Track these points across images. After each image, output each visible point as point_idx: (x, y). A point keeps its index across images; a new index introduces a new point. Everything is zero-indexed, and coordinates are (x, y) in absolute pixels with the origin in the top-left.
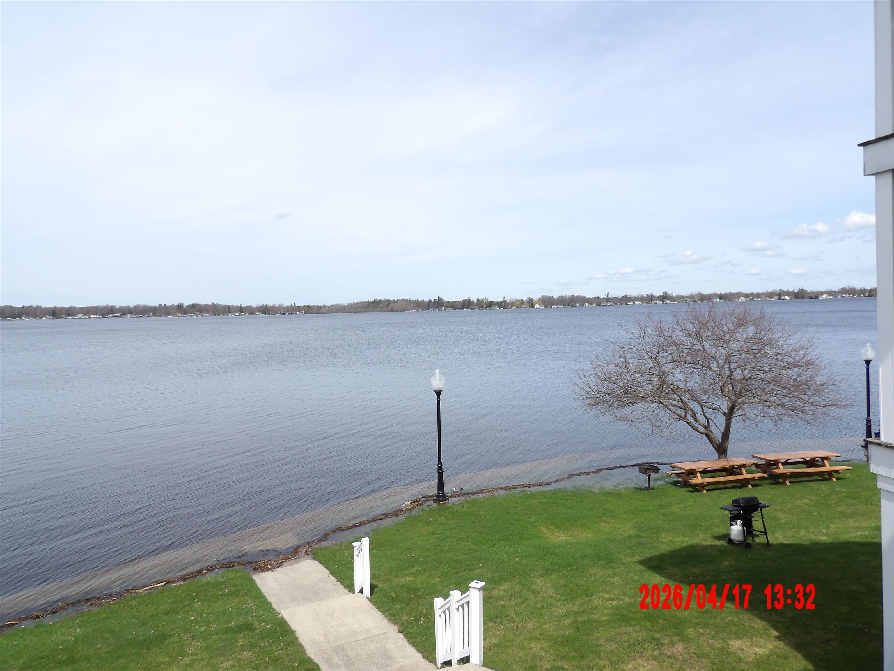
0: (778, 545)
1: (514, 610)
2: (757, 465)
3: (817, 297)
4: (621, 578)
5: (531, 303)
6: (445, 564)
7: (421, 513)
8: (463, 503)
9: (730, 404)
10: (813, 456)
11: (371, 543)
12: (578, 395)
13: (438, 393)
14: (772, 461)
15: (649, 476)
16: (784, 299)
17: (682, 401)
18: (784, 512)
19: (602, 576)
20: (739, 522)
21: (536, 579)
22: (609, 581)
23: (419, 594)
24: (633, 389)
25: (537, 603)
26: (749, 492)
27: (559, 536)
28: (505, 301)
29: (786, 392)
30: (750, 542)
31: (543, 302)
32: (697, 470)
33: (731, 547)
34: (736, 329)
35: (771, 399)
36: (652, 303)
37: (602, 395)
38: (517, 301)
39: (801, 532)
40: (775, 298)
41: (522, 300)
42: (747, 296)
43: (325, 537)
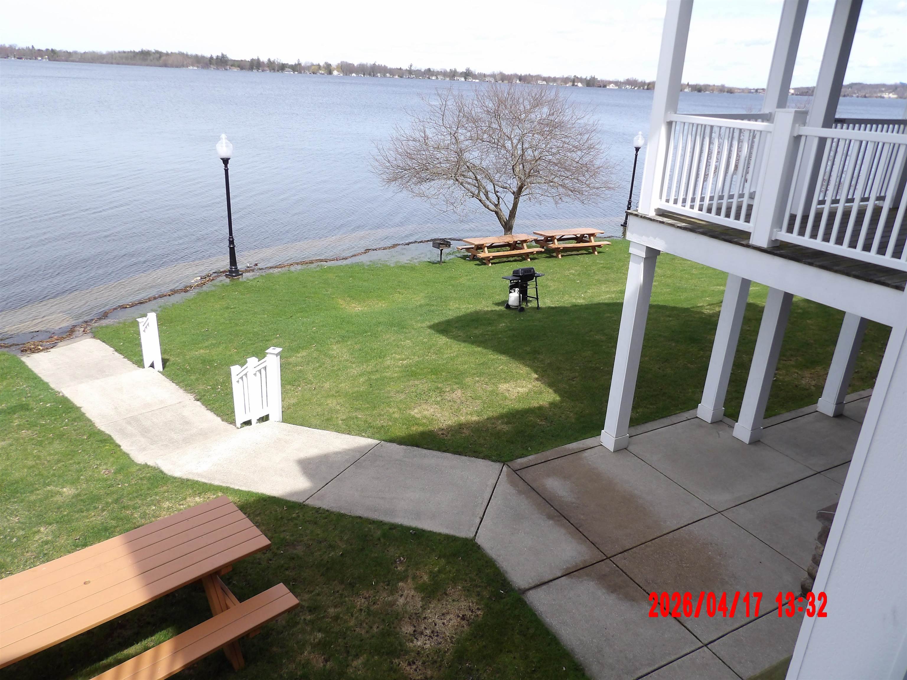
0: (546, 308)
1: (312, 374)
2: (536, 241)
3: (605, 86)
4: (412, 341)
5: (329, 70)
6: (241, 336)
7: (213, 288)
8: (257, 278)
9: (520, 184)
10: (583, 233)
11: (159, 319)
12: (377, 170)
13: (226, 161)
14: (550, 237)
15: (441, 250)
16: (577, 86)
17: (476, 179)
18: (554, 281)
19: (394, 340)
20: (517, 289)
21: (333, 346)
22: (401, 344)
23: (216, 365)
24: (431, 166)
25: (333, 366)
26: (528, 264)
27: (355, 307)
28: (299, 64)
29: (569, 174)
30: (524, 306)
31: (342, 69)
32: (485, 245)
33: (508, 311)
34: (531, 109)
35: (556, 180)
36: (454, 80)
37: (401, 170)
38: (313, 65)
39: (565, 297)
40: (570, 84)
41: (319, 65)
42: (544, 79)
43: (105, 315)
